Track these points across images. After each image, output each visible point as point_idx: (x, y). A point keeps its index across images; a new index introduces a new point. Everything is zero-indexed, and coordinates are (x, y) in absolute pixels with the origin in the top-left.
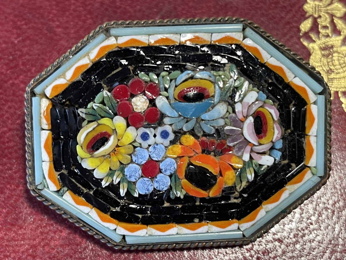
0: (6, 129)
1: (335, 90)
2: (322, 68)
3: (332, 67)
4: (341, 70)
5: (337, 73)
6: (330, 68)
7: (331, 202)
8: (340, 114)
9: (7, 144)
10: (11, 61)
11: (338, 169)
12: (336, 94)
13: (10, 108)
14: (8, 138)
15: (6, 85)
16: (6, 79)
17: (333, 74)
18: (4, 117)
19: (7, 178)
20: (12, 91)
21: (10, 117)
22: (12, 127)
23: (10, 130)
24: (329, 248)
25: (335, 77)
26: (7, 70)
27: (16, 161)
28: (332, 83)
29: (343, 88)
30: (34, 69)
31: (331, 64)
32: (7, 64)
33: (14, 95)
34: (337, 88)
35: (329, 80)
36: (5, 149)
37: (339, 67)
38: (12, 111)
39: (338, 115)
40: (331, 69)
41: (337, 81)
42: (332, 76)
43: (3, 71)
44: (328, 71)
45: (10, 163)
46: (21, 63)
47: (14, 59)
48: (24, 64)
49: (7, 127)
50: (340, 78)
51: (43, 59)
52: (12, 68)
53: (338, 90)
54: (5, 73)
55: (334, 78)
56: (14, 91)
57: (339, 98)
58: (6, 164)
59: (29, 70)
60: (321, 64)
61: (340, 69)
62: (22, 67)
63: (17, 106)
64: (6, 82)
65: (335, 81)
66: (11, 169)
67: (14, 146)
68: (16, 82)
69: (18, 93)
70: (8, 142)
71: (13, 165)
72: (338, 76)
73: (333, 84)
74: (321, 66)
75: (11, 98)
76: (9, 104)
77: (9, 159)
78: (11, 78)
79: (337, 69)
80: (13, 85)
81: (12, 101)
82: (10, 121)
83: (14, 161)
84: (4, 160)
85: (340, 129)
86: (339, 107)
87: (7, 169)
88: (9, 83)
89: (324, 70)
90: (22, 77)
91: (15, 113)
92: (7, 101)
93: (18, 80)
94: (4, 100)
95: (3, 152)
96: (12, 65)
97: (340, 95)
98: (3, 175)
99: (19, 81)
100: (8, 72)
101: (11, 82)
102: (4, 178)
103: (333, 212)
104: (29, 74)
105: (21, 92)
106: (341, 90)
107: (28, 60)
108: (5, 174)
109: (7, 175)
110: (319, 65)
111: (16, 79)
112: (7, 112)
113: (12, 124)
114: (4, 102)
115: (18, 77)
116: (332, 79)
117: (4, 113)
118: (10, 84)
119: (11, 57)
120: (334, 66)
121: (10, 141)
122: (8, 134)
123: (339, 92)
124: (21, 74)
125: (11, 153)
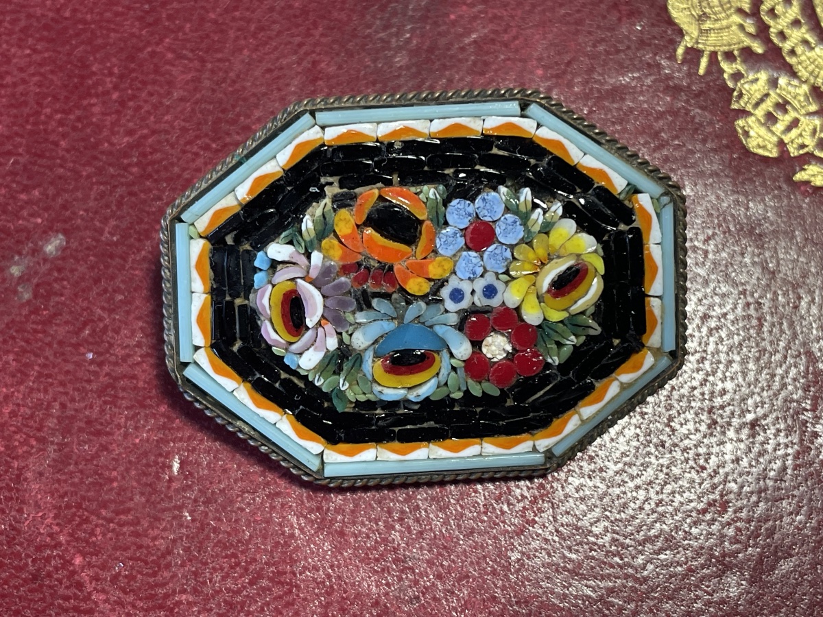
0: (145, 131)
1: (712, 49)
2: (690, 11)
3: (708, 10)
4: (723, 15)
5: (716, 20)
6: (703, 11)
7: (701, 237)
8: (720, 90)
9: (149, 157)
10: (147, 12)
11: (714, 182)
12: (713, 55)
13: (151, 94)
14: (151, 146)
15: (141, 55)
16: (141, 45)
17: (708, 22)
18: (143, 110)
19: (154, 213)
20: (152, 66)
21: (152, 111)
22: (157, 127)
23: (154, 132)
24: (698, 311)
25: (712, 26)
26: (141, 30)
27: (168, 185)
28: (707, 37)
29: (725, 46)
30: (188, 25)
31: (706, 5)
32: (141, 19)
33: (156, 71)
34: (714, 46)
35: (702, 33)
36: (148, 164)
37: (720, 8)
38: (154, 100)
39: (716, 93)
40: (705, 14)
41: (715, 33)
42: (708, 25)
43: (134, 30)
44: (700, 17)
45: (158, 189)
46: (164, 16)
47: (152, 10)
48: (170, 18)
49: (147, 126)
50: (721, 29)
51: (203, 8)
52: (150, 25)
53: (717, 48)
54: (137, 34)
55: (710, 29)
56: (156, 65)
57: (718, 63)
58: (150, 190)
59: (181, 28)
60: (688, 4)
61: (720, 13)
62: (167, 24)
63: (162, 91)
64: (141, 50)
65: (712, 35)
66: (160, 199)
67: (162, 160)
68: (158, 50)
69: (163, 69)
70: (151, 153)
71: (163, 191)
72: (717, 26)
73: (709, 39)
74: (689, 8)
75: (152, 76)
76: (149, 87)
77: (156, 181)
78: (148, 43)
79: (715, 14)
80: (153, 54)
81: (154, 82)
82: (152, 118)
83: (165, 185)
84: (148, 183)
85: (719, 116)
86: (718, 78)
87: (153, 200)
88: (145, 52)
89: (693, 15)
90: (167, 40)
91: (161, 103)
92: (144, 83)
93: (160, 46)
94: (140, 82)
95: (144, 170)
96: (150, 19)
97: (720, 58)
98: (147, 209)
99: (164, 47)
100: (144, 32)
101: (149, 49)
102: (148, 213)
103: (706, 253)
104: (180, 34)
105: (168, 67)
106: (722, 49)
107: (177, 11)
108: (150, 206)
109: (154, 209)
110: (685, 6)
111: (157, 44)
112: (146, 101)
113: (155, 122)
114: (139, 85)
115: (161, 41)
116: (707, 30)
117: (141, 103)
118: (148, 52)
119: (147, 7)
120: (711, 8)
121: (155, 151)
122: (150, 140)
123: (719, 53)
124: (166, 37)
125: (157, 172)
